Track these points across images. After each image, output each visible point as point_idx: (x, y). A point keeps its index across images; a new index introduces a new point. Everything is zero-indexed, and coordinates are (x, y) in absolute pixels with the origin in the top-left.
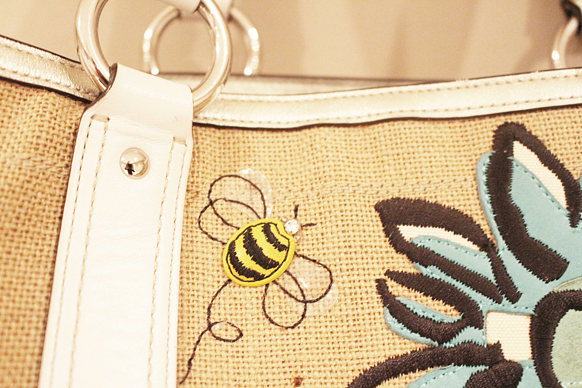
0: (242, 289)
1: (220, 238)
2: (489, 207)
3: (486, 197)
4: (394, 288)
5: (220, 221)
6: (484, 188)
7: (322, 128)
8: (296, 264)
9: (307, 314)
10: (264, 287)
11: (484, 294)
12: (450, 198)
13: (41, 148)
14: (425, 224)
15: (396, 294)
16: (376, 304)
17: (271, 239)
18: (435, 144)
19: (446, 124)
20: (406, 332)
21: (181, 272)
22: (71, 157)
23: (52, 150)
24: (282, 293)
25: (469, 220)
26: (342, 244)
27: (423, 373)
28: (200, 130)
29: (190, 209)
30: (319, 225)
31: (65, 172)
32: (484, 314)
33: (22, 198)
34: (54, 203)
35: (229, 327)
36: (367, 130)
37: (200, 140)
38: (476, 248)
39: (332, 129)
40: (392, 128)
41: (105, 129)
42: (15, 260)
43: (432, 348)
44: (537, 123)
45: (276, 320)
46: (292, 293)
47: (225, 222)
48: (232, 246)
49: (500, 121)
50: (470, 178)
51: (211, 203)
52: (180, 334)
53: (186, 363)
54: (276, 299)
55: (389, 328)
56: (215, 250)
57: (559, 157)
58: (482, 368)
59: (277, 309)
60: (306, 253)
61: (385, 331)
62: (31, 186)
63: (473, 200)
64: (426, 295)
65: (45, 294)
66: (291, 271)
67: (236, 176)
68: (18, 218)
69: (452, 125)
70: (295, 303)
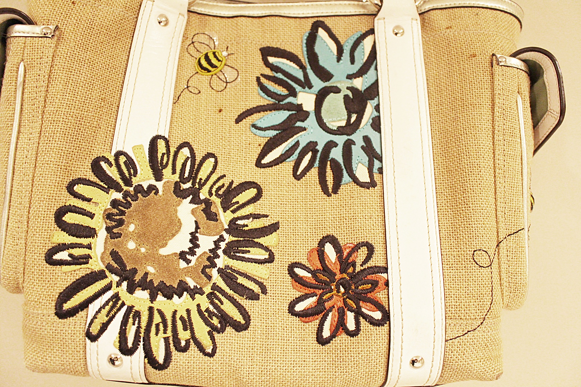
0: (202, 76)
1: (195, 56)
2: (305, 53)
3: (305, 49)
4: (263, 80)
5: (196, 50)
6: (305, 45)
7: (242, 18)
8: (225, 69)
9: (227, 87)
10: (211, 76)
11: (299, 85)
12: (290, 48)
13: (127, 8)
14: (278, 57)
15: (263, 82)
16: (255, 86)
17: (215, 56)
18: (287, 27)
19: (293, 19)
20: (266, 96)
21: (178, 66)
22: (138, 14)
23: (131, 10)
24: (218, 79)
25: (297, 57)
26: (244, 61)
27: (270, 112)
28: (191, 14)
29: (184, 44)
30: (236, 54)
31: (135, 20)
32: (298, 92)
33: (119, 25)
34: (131, 31)
35: (195, 89)
36: (261, 19)
37: (190, 18)
38: (298, 68)
39: (246, 18)
40: (270, 19)
41: (153, 5)
42: (115, 48)
43: (276, 104)
44: (330, 21)
45: (215, 88)
46: (223, 79)
47: (198, 51)
48: (200, 59)
49: (315, 19)
50: (300, 41)
51: (193, 43)
52: (176, 87)
53: (177, 97)
54: (215, 81)
55: (259, 94)
56: (192, 61)
57: (336, 35)
58: (294, 112)
59: (215, 84)
60: (229, 64)
61: (257, 96)
62: (123, 22)
63: (300, 49)
64: (276, 84)
65: (125, 63)
66: (222, 70)
67: (204, 34)
68: (117, 33)
69: (295, 20)
70: (222, 83)
